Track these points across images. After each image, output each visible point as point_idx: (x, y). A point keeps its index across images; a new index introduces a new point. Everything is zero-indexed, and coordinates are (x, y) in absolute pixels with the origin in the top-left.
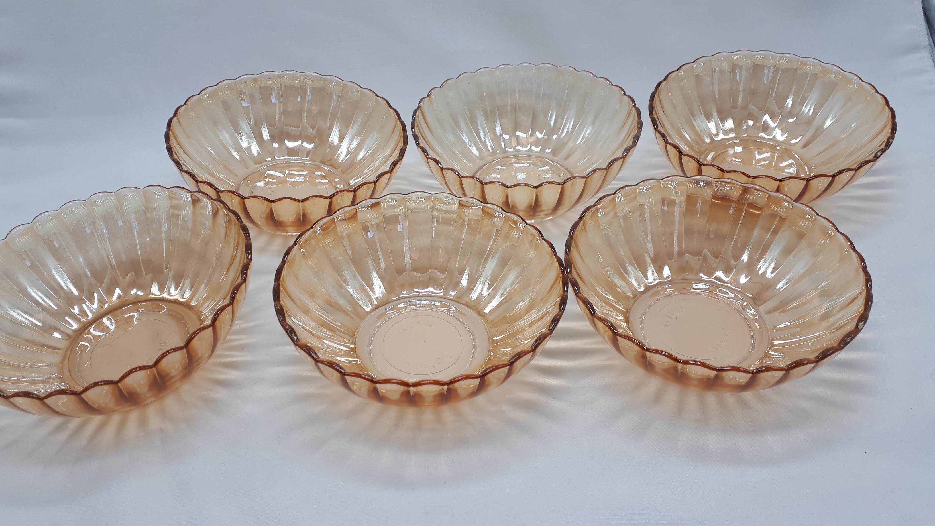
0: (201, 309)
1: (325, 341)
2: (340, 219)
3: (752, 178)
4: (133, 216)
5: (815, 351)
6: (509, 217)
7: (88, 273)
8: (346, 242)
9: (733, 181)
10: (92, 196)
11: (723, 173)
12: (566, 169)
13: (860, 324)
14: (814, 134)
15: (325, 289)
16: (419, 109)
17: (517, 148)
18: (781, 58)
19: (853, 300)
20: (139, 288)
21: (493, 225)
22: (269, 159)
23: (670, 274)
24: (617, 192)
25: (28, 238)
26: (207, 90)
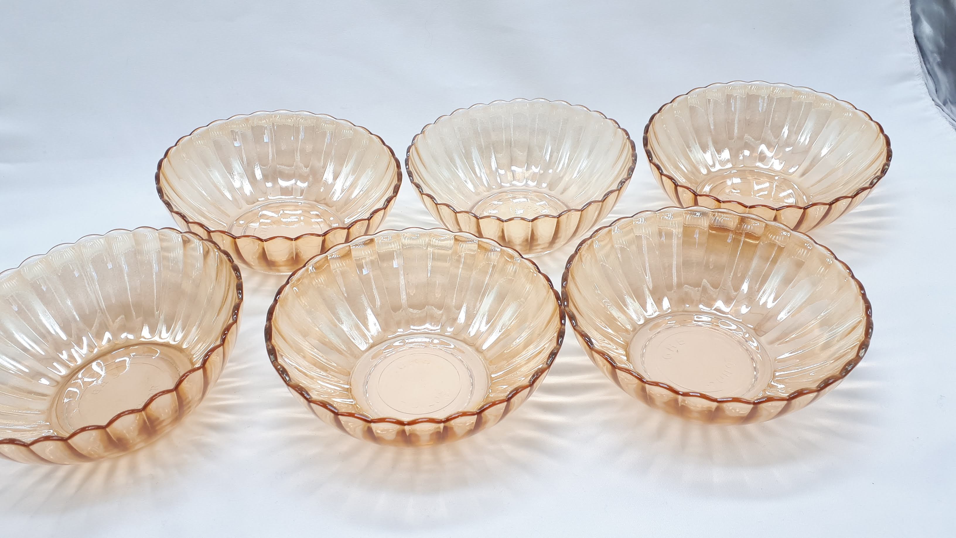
0: (193, 352)
1: (319, 382)
2: (333, 256)
3: (749, 208)
4: (123, 259)
5: (815, 381)
6: (504, 251)
7: (77, 317)
8: (340, 280)
9: (730, 211)
10: (80, 240)
11: (720, 204)
12: (562, 203)
13: (861, 352)
14: (811, 162)
15: (319, 328)
16: (413, 146)
17: (514, 182)
18: (774, 88)
19: (854, 328)
20: (130, 331)
21: (489, 259)
22: (263, 199)
23: (669, 306)
24: (612, 225)
25: (15, 283)
26: (198, 131)
